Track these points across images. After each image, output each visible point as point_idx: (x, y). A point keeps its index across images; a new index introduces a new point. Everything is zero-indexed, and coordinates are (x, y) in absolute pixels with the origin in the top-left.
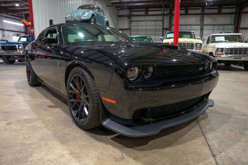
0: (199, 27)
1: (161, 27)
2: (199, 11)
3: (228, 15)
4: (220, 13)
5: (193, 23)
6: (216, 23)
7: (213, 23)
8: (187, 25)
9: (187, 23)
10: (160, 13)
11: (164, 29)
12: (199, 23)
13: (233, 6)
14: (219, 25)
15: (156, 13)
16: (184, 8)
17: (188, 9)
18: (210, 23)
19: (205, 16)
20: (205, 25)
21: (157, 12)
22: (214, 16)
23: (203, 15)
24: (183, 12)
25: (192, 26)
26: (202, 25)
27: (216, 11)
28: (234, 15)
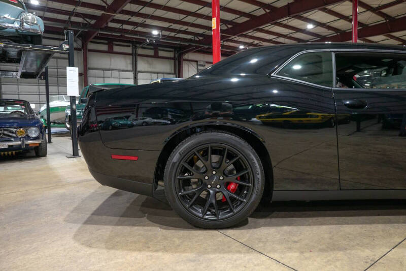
0: (131, 75)
2: (129, 50)
3: (167, 60)
4: (156, 56)
5: (122, 68)
6: (153, 70)
7: (150, 70)
8: (112, 70)
9: (112, 67)
12: (130, 68)
13: (171, 49)
14: (158, 73)
16: (106, 42)
17: (113, 44)
18: (146, 70)
19: (139, 58)
20: (140, 72)
21: (59, 41)
22: (150, 59)
23: (135, 56)
24: (105, 48)
25: (121, 73)
26: (135, 71)
27: (151, 52)
28: (172, 61)
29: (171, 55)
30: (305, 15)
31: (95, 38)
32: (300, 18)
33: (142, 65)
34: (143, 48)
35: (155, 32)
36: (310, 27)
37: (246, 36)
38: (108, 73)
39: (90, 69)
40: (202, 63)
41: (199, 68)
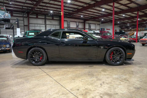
0: (44, 26)
1: (23, 24)
2: (43, 17)
4: (53, 19)
7: (51, 24)
9: (38, 23)
10: (21, 15)
11: (24, 26)
12: (44, 23)
13: (58, 17)
15: (19, 15)
16: (35, 14)
17: (38, 15)
18: (49, 24)
19: (47, 20)
22: (51, 20)
23: (45, 19)
24: (35, 17)
25: (41, 25)
26: (46, 25)
27: (51, 18)
28: (58, 21)
29: (58, 19)
30: (101, 6)
31: (32, 13)
32: (100, 7)
33: (48, 22)
34: (48, 16)
35: (51, 12)
36: (103, 10)
37: (83, 13)
38: (36, 25)
39: (30, 24)
40: (69, 21)
41: (68, 23)
